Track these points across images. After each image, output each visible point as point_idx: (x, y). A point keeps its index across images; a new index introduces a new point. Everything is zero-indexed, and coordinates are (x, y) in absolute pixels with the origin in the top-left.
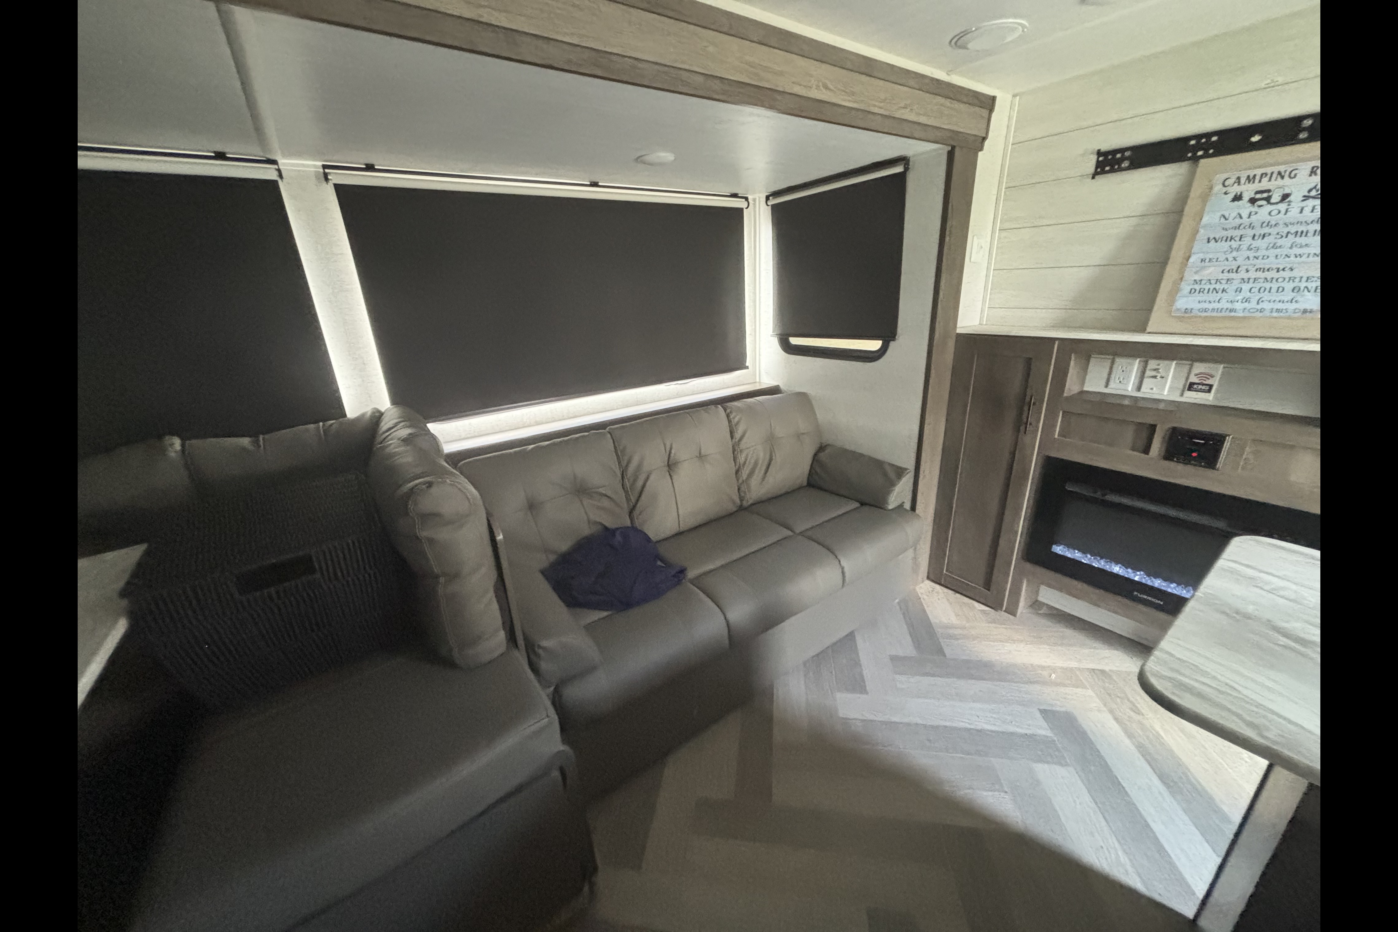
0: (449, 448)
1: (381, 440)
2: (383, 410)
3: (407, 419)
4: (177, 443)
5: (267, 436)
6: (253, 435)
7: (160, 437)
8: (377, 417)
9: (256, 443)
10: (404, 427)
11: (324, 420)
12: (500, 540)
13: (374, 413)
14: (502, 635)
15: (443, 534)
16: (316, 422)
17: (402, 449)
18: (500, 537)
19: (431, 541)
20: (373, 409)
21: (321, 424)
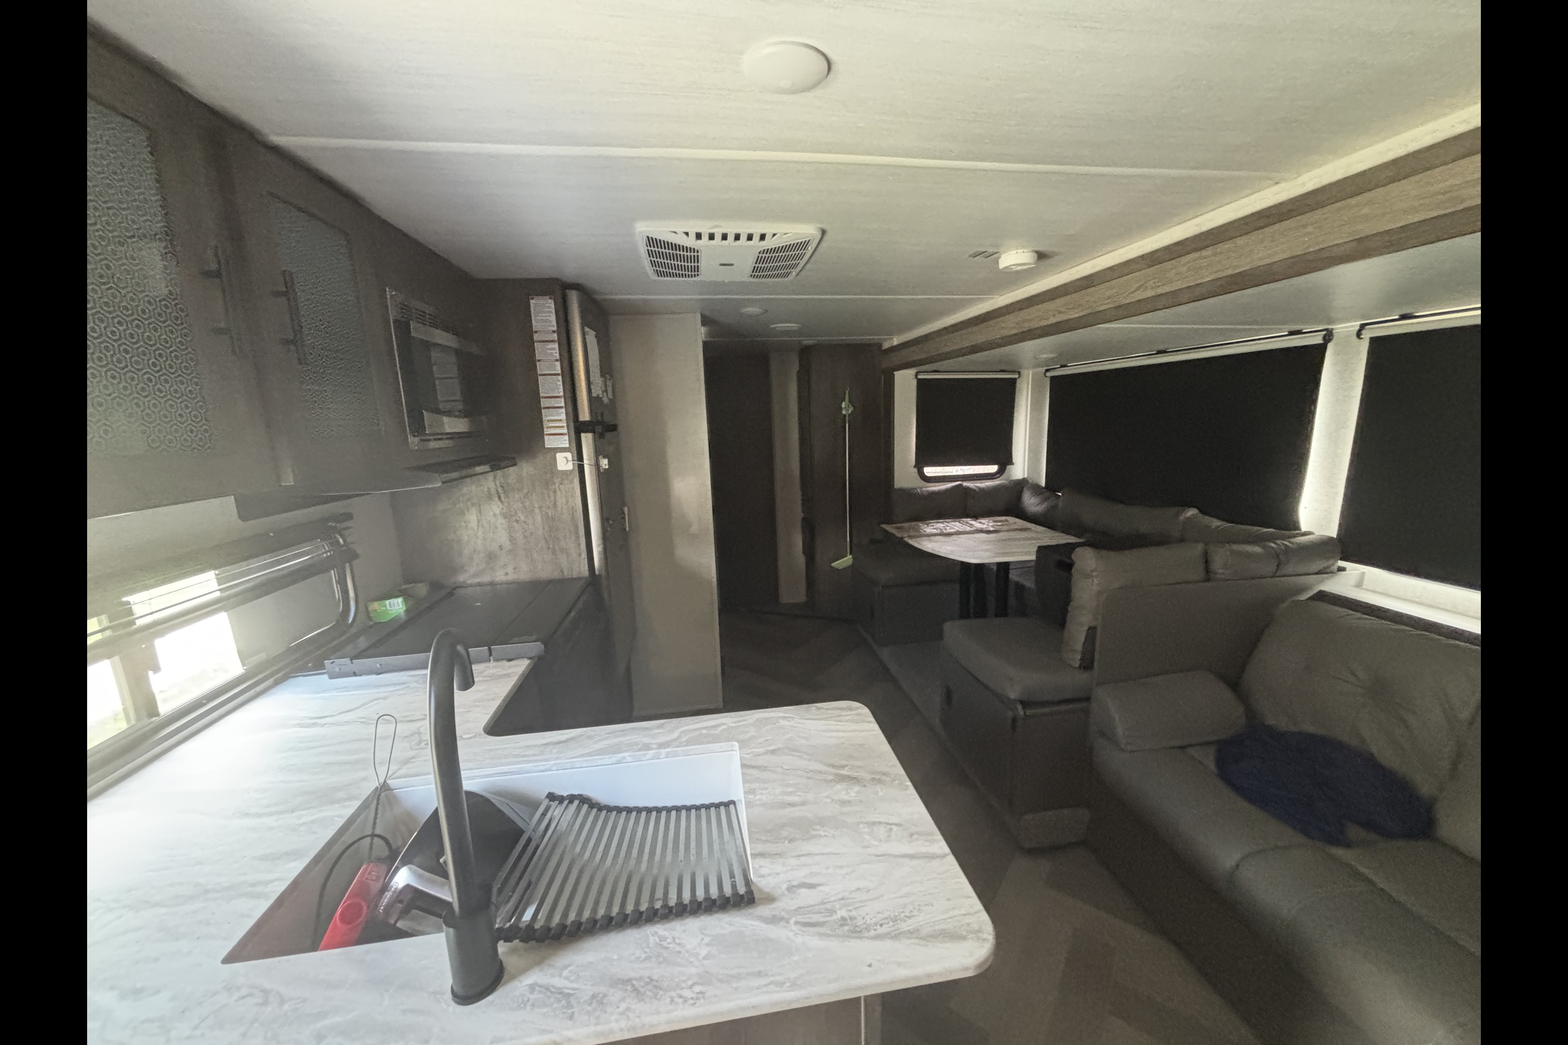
4: (1189, 513)
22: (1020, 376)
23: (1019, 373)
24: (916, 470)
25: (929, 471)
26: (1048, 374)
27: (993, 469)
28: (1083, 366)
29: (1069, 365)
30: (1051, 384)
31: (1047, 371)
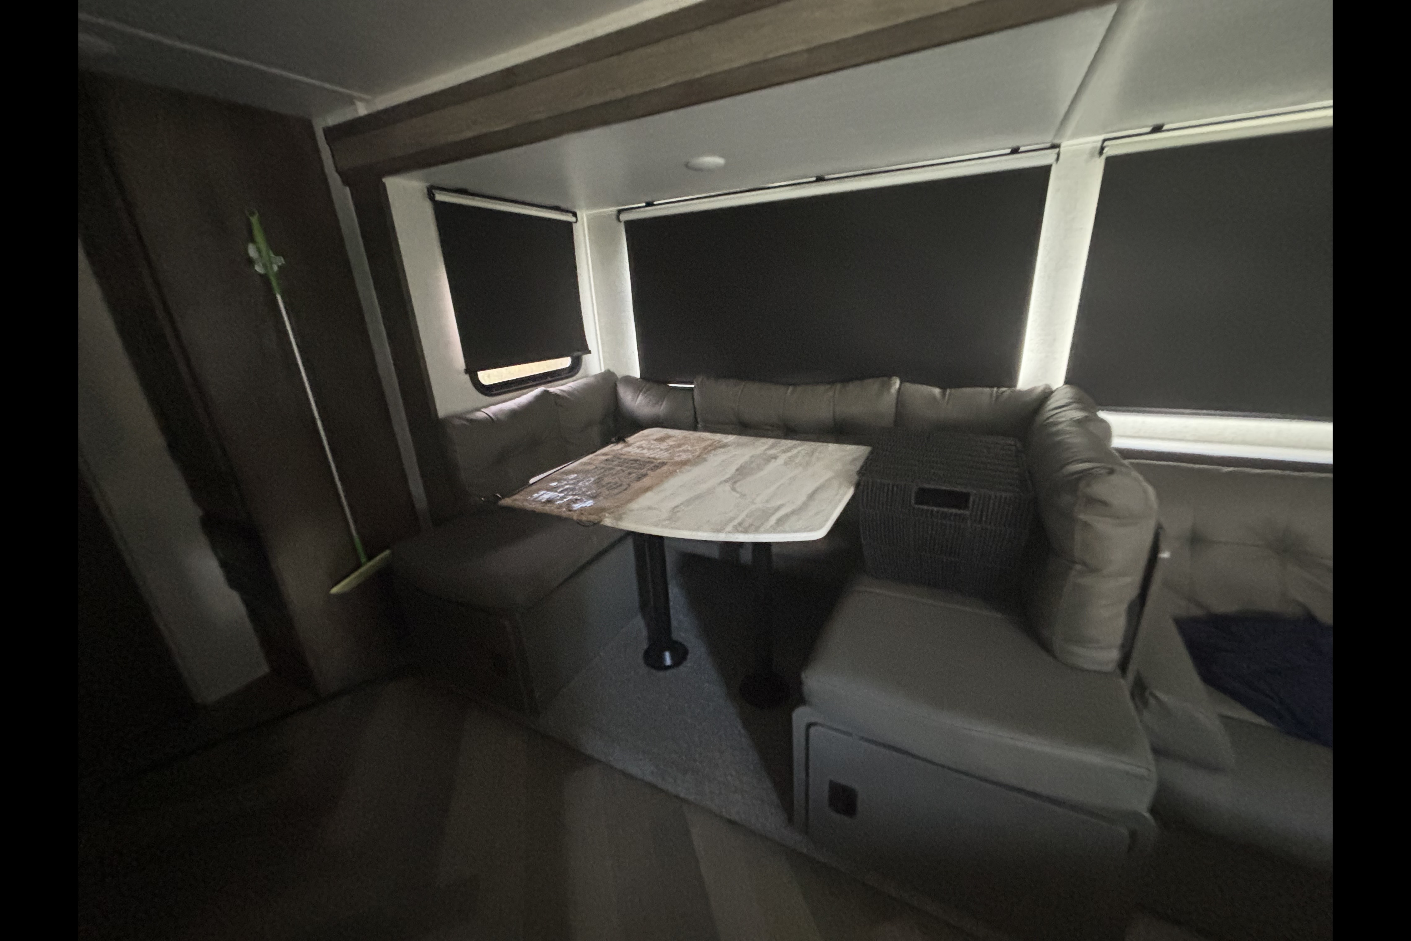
0: (1117, 442)
1: (1049, 416)
2: (1054, 388)
3: (1078, 401)
4: (896, 383)
5: (953, 391)
6: (944, 388)
7: (890, 376)
8: (1047, 394)
9: (944, 394)
10: (1076, 409)
11: (999, 387)
12: (1164, 559)
13: (1045, 389)
14: (1114, 655)
15: (1102, 525)
16: (992, 387)
17: (1073, 429)
18: (1165, 555)
19: (1086, 525)
20: (1046, 385)
21: (995, 389)
22: (577, 220)
23: (575, 215)
24: (467, 377)
25: (488, 377)
26: (624, 217)
27: (565, 362)
28: (681, 203)
29: (655, 203)
30: (627, 232)
31: (620, 212)
